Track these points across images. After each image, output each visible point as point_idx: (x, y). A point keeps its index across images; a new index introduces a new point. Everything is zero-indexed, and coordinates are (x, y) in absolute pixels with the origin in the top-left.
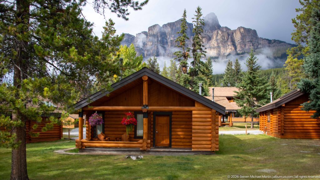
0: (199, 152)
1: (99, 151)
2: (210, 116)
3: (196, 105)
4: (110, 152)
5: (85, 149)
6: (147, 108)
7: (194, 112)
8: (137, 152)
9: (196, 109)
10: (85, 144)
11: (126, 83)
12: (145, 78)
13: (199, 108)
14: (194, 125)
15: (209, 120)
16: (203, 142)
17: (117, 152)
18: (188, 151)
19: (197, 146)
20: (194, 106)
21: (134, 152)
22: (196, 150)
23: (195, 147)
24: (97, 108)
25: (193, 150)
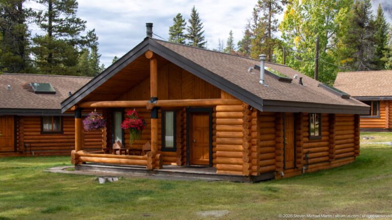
0: (226, 177)
1: (97, 169)
2: (241, 114)
3: (222, 96)
4: (109, 170)
5: (81, 166)
6: (155, 102)
7: (218, 108)
8: (142, 172)
9: (221, 103)
10: (82, 158)
11: (125, 65)
12: (149, 55)
13: (226, 100)
14: (220, 131)
15: (241, 120)
16: (232, 159)
17: (117, 171)
18: (210, 175)
19: (224, 166)
20: (220, 97)
21: (139, 172)
22: (222, 172)
23: (220, 168)
24: (94, 105)
25: (217, 172)
